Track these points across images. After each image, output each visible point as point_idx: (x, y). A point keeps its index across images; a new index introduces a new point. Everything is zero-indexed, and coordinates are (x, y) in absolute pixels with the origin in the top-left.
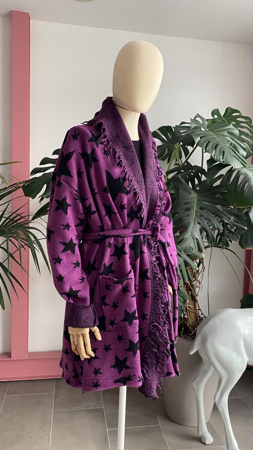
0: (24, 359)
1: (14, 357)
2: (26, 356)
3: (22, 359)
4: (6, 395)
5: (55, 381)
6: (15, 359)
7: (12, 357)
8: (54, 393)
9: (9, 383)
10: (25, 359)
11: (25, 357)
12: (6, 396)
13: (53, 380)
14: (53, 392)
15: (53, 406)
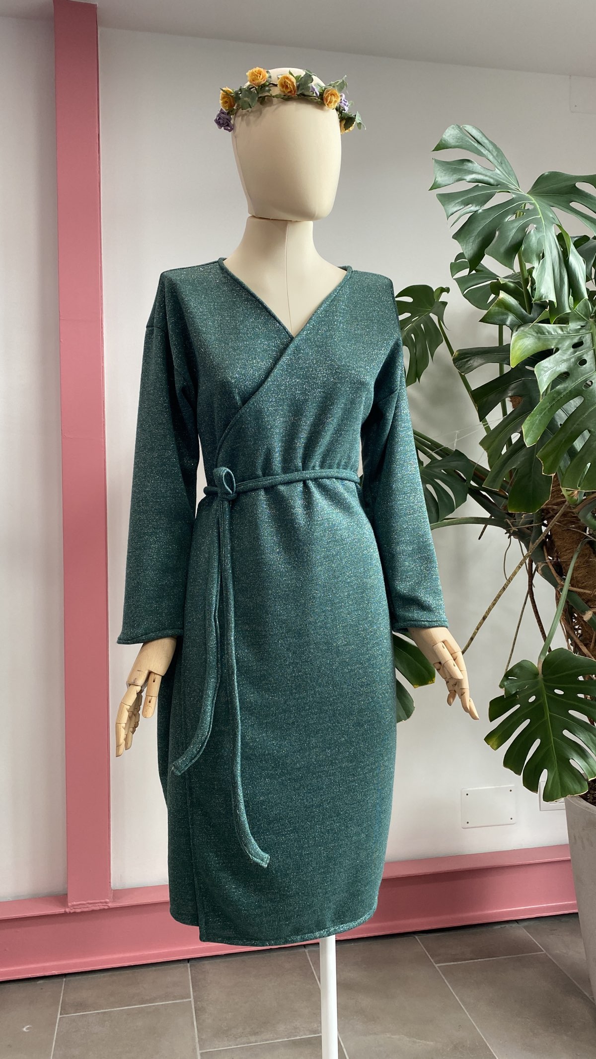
0: (104, 909)
1: (75, 903)
2: (108, 900)
3: (97, 908)
4: (59, 1014)
5: (189, 965)
6: (78, 911)
7: (69, 904)
8: (192, 999)
9: (64, 979)
10: (106, 907)
11: (106, 903)
12: (59, 1016)
13: (181, 965)
14: (190, 998)
15: (197, 1036)
